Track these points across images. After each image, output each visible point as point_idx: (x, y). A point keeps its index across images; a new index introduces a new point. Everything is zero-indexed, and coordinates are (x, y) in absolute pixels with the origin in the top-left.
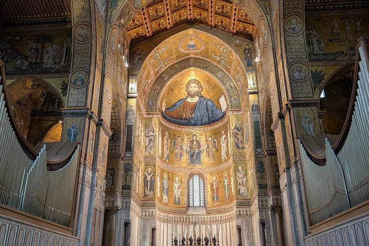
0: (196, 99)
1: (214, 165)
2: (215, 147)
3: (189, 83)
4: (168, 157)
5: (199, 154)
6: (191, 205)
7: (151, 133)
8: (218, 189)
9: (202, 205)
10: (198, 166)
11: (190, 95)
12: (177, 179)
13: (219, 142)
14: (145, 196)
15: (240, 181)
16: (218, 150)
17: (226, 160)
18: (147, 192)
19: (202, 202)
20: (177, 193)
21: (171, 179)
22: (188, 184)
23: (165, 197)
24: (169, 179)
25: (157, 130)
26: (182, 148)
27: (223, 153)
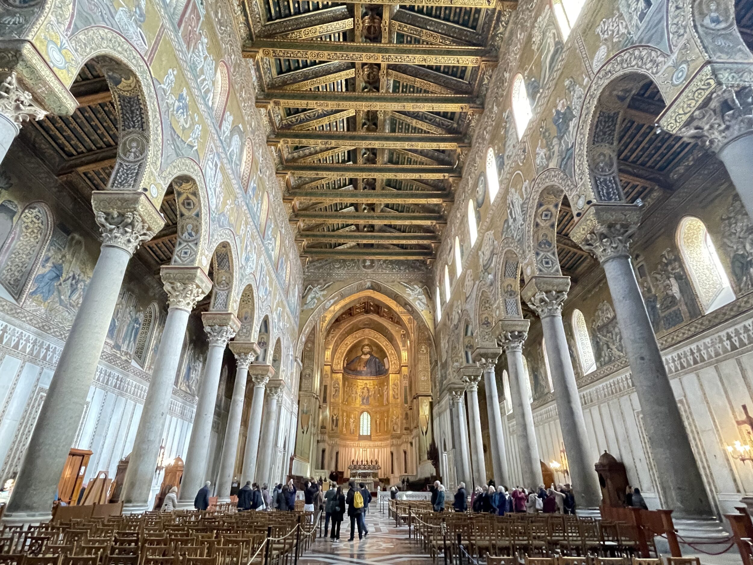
0: (368, 356)
1: (378, 406)
2: (379, 393)
3: (363, 346)
4: (347, 401)
5: (368, 398)
6: (361, 434)
7: (337, 385)
8: (380, 424)
9: (369, 434)
10: (367, 407)
11: (364, 353)
12: (352, 416)
13: (382, 391)
14: (332, 430)
15: (394, 421)
16: (382, 396)
17: (386, 405)
18: (334, 427)
19: (369, 432)
20: (352, 426)
21: (348, 416)
22: (360, 419)
23: (344, 429)
24: (347, 416)
25: (341, 383)
26: (356, 393)
27: (385, 399)
